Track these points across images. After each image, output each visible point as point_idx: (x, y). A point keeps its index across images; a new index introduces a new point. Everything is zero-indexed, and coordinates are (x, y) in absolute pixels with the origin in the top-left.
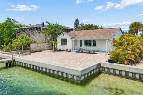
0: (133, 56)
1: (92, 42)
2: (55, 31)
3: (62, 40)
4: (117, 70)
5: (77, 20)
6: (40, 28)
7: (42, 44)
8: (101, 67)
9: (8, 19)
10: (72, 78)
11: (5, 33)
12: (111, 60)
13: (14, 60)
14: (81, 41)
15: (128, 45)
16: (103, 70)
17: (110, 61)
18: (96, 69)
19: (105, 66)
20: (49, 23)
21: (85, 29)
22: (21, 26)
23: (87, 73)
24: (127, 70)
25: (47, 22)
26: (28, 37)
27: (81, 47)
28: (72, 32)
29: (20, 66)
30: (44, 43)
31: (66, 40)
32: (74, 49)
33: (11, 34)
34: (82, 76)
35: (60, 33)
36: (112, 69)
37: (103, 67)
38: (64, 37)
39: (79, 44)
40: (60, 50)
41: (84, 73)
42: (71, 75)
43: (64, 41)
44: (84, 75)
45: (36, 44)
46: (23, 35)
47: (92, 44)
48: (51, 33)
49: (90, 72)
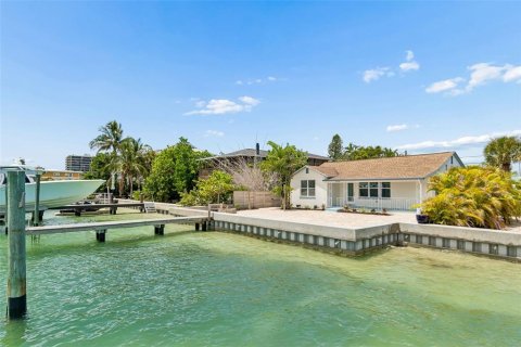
0: (481, 212)
1: (380, 189)
2: (288, 161)
3: (304, 184)
4: (438, 237)
5: (337, 138)
6: (253, 157)
7: (257, 193)
8: (400, 233)
9: (182, 139)
10: (336, 247)
11: (178, 171)
12: (424, 217)
13: (212, 219)
14: (351, 186)
15: (468, 186)
16: (405, 240)
17: (422, 219)
18: (389, 235)
19: (410, 230)
20: (274, 146)
21: (359, 159)
22: (210, 155)
23: (368, 236)
24: (460, 237)
25: (270, 143)
26: (228, 177)
27: (350, 199)
28: (325, 164)
29: (223, 230)
30: (262, 190)
31: (312, 184)
32: (335, 205)
33: (188, 171)
34: (358, 240)
35: (298, 168)
36: (426, 235)
37: (405, 234)
38: (308, 177)
39: (345, 191)
40: (298, 208)
41: (363, 236)
42: (336, 240)
43: (308, 187)
44: (364, 240)
45: (245, 192)
46: (219, 172)
47: (380, 193)
48: (279, 168)
49: (376, 237)
